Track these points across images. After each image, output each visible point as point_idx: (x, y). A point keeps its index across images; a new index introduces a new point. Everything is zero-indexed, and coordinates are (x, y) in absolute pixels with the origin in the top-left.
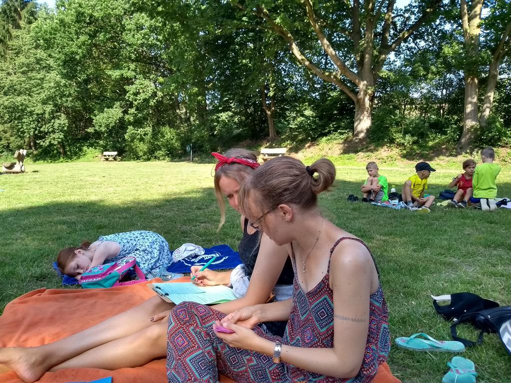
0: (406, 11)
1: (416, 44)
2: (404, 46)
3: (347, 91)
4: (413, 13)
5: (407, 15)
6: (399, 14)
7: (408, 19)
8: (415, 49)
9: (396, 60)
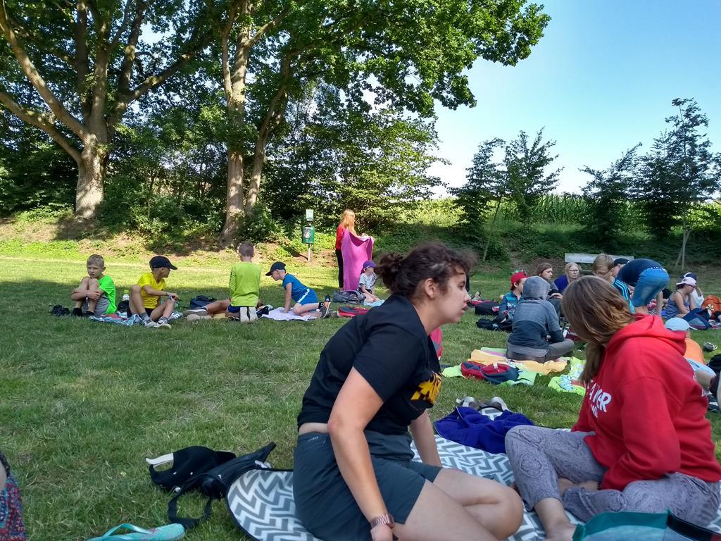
0: (155, 49)
1: (168, 97)
2: (152, 96)
3: (65, 146)
4: (164, 55)
5: (156, 56)
6: (146, 51)
7: (158, 61)
8: (167, 103)
9: (141, 113)
